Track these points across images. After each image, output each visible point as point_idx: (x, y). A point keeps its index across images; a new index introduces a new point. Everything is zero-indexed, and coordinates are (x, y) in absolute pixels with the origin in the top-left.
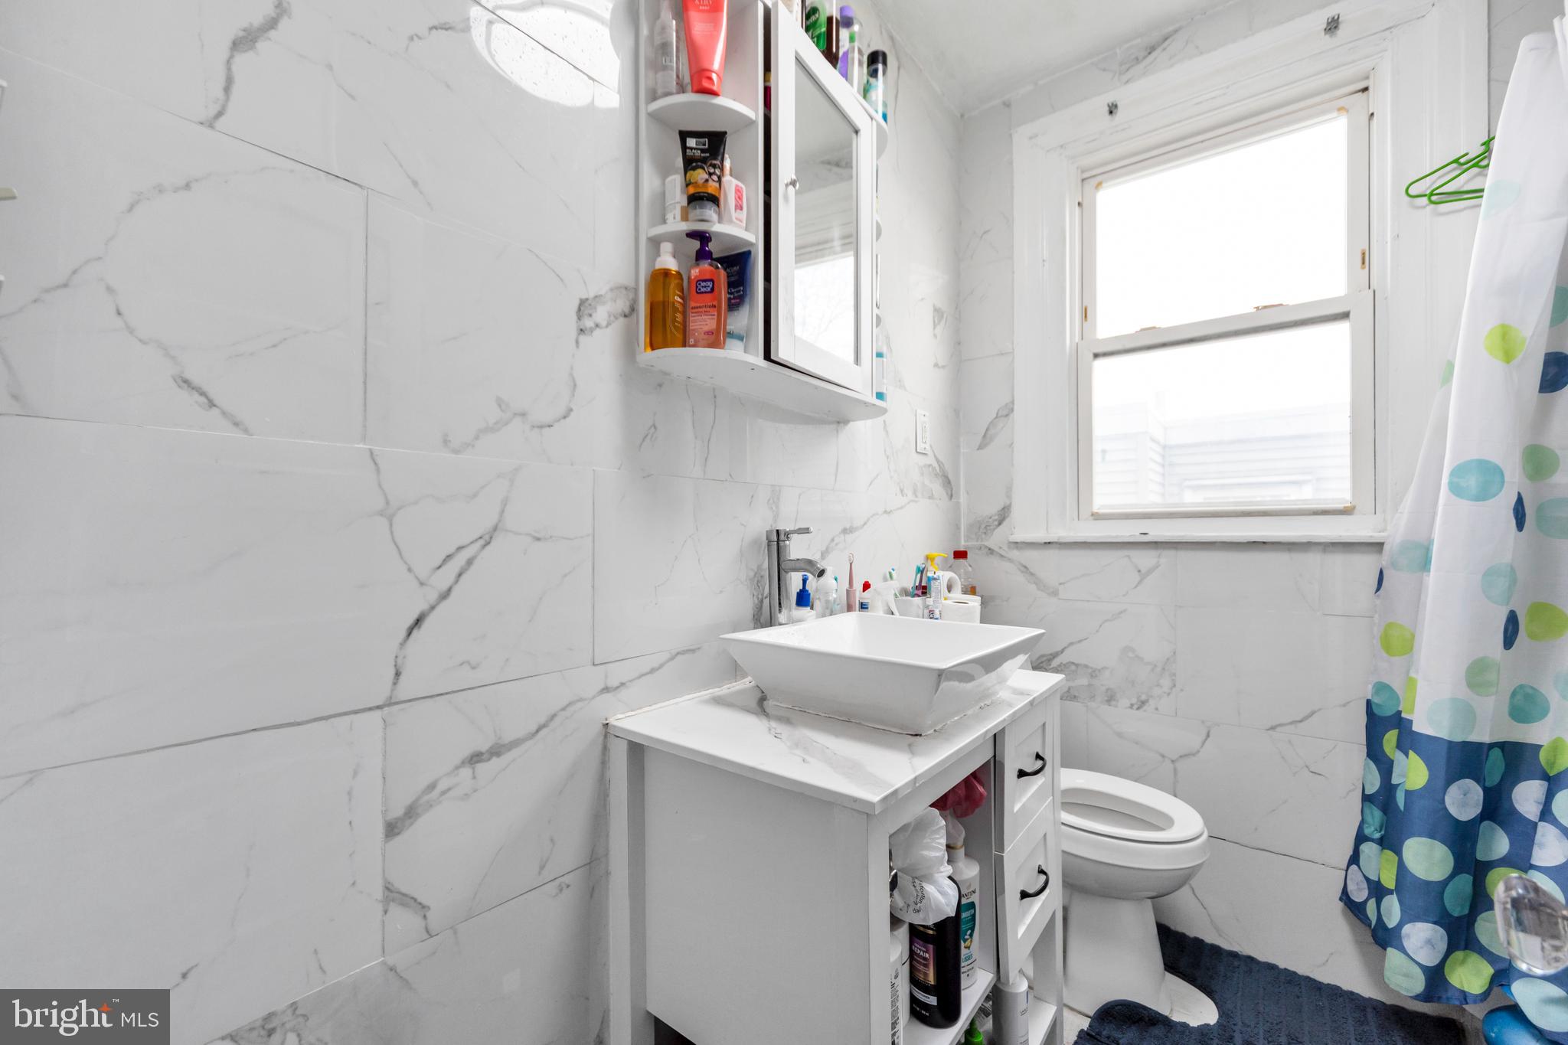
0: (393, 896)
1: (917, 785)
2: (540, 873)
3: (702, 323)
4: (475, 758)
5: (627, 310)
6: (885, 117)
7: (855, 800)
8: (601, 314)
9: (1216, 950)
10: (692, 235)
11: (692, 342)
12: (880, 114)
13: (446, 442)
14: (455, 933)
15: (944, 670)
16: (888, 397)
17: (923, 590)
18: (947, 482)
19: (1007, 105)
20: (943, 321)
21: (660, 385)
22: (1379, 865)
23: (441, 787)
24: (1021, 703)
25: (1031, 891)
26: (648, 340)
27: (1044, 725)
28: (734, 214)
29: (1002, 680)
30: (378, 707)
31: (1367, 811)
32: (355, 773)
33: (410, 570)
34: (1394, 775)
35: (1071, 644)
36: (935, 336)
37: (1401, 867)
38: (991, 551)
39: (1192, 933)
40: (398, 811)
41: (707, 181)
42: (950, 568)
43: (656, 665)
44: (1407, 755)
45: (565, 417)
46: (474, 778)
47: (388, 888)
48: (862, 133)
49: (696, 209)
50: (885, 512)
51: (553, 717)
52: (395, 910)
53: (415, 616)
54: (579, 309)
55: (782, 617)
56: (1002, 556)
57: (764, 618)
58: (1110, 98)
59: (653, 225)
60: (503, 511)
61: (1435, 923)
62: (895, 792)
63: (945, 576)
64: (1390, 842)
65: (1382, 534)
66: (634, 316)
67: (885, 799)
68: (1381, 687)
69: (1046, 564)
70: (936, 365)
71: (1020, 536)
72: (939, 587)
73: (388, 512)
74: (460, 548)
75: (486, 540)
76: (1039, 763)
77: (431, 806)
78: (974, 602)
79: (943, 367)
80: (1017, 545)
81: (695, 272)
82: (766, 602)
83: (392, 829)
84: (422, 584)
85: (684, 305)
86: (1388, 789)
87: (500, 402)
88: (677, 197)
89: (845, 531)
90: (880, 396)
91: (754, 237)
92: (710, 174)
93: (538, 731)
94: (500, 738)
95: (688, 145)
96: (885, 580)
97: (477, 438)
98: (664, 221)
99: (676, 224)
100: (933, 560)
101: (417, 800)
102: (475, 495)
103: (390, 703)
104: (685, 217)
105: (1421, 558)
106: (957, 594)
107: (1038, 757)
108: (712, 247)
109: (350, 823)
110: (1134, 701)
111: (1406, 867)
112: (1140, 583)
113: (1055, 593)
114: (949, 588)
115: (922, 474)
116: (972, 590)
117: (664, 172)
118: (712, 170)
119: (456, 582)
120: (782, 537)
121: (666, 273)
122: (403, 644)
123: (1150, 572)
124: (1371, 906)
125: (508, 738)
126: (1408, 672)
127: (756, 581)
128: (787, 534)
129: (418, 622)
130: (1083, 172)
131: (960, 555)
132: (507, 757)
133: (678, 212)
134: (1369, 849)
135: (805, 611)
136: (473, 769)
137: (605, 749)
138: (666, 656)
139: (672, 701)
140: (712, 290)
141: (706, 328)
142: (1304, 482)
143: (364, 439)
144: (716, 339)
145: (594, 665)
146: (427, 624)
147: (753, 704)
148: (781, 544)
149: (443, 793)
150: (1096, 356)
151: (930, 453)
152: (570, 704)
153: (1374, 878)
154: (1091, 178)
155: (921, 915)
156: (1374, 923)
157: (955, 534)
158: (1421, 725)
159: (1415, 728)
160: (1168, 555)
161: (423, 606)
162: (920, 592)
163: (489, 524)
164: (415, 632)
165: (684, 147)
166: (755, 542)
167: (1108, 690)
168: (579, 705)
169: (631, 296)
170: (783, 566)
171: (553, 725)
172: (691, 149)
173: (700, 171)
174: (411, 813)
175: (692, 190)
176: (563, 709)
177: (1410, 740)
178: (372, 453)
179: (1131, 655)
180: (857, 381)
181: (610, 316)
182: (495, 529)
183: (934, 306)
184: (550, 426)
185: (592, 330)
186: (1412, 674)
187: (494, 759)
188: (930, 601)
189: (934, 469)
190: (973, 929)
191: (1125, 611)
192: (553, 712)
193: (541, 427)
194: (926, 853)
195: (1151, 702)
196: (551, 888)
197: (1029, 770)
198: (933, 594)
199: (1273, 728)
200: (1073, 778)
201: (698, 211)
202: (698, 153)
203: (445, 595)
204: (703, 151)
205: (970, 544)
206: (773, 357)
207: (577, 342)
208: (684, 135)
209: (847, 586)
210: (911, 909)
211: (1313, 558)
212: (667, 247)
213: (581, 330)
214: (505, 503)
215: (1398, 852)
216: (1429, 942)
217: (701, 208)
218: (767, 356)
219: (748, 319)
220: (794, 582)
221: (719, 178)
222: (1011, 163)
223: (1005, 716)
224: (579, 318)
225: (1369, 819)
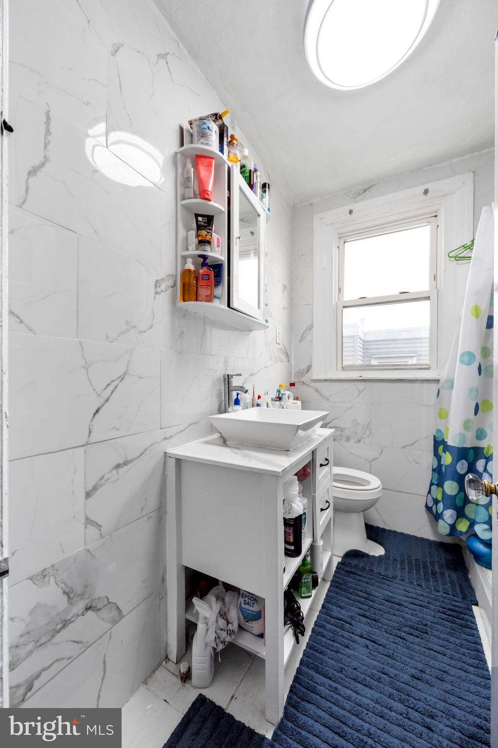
0: (89, 521)
1: (292, 466)
2: (141, 512)
3: (203, 292)
4: (118, 466)
5: (173, 284)
6: (269, 210)
7: (273, 472)
8: (163, 286)
9: (384, 530)
10: (200, 256)
11: (200, 299)
12: (267, 209)
13: (107, 338)
14: (111, 536)
15: (299, 426)
16: (269, 322)
17: (279, 399)
18: (287, 355)
19: (311, 205)
20: (286, 290)
21: (185, 315)
22: (437, 493)
23: (106, 477)
24: (322, 439)
25: (324, 508)
26: (182, 297)
27: (328, 448)
28: (217, 249)
29: (314, 432)
30: (83, 446)
31: (433, 474)
32: (75, 472)
33: (94, 390)
34: (442, 461)
35: (334, 419)
36: (283, 296)
37: (444, 492)
38: (304, 383)
39: (375, 525)
40: (90, 488)
41: (207, 235)
42: (288, 390)
43: (183, 428)
44: (446, 454)
45: (150, 328)
46: (118, 474)
47: (87, 519)
48: (261, 216)
49: (202, 246)
50: (265, 367)
51: (146, 449)
52: (89, 526)
53: (96, 409)
54: (156, 284)
55: (230, 410)
56: (308, 385)
57: (223, 410)
58: (350, 207)
59: (183, 251)
60: (128, 366)
61: (453, 509)
62: (286, 468)
63: (287, 393)
64: (440, 484)
65: (440, 377)
66: (176, 287)
67: (283, 471)
68: (439, 431)
69: (324, 388)
70: (283, 308)
71: (315, 377)
72: (285, 397)
73: (86, 367)
74: (113, 381)
75: (122, 378)
76: (327, 462)
77: (102, 485)
78: (299, 403)
79: (286, 309)
80: (314, 381)
81: (201, 271)
82: (223, 403)
83: (88, 495)
84: (98, 396)
85: (197, 284)
86: (440, 465)
87: (127, 322)
88: (193, 240)
89: (251, 375)
90: (267, 321)
91: (224, 258)
92: (208, 233)
93: (141, 455)
94: (127, 458)
95: (199, 220)
96: (265, 395)
97: (118, 336)
98: (188, 250)
99: (193, 251)
100: (282, 386)
101: (98, 482)
102: (118, 360)
103: (87, 444)
104: (197, 249)
105: (451, 384)
106: (291, 400)
107: (326, 459)
108: (208, 261)
109: (73, 492)
110: (356, 440)
111: (445, 492)
112: (359, 395)
113: (328, 399)
114: (289, 398)
115: (278, 352)
116: (297, 399)
117: (188, 229)
118: (209, 231)
119: (111, 395)
120: (230, 377)
121: (189, 271)
122: (91, 420)
123: (362, 391)
124: (434, 507)
125: (130, 458)
126: (446, 425)
127: (219, 395)
128: (232, 376)
129: (97, 411)
130: (339, 235)
131: (292, 385)
132: (129, 466)
133: (194, 246)
134: (434, 488)
135: (237, 407)
136: (118, 470)
137: (165, 462)
138: (187, 425)
139: (189, 443)
140: (209, 279)
141: (206, 294)
142: (414, 356)
143: (77, 336)
144: (210, 298)
145: (161, 429)
146: (100, 412)
147: (222, 443)
148: (230, 380)
149: (106, 480)
150: (344, 307)
151: (281, 344)
152: (152, 445)
153: (435, 497)
154: (343, 238)
155: (291, 514)
156: (435, 513)
157: (290, 377)
158: (450, 442)
159: (448, 444)
160: (369, 384)
161: (99, 405)
162: (278, 400)
163: (123, 372)
164: (96, 415)
165: (197, 221)
166: (219, 379)
167: (347, 436)
168: (156, 445)
169: (174, 279)
170: (230, 388)
171: (146, 453)
172: (200, 221)
173: (204, 231)
174: (95, 488)
175: (200, 238)
176: (150, 447)
177: (447, 448)
178: (80, 342)
179: (355, 422)
180: (258, 315)
181: (166, 287)
182: (125, 373)
183: (283, 284)
184: (145, 332)
185: (160, 293)
186: (448, 426)
187: (125, 467)
188: (282, 403)
189: (283, 350)
190: (305, 522)
191: (353, 406)
192: (146, 448)
193: (142, 332)
194: (292, 492)
195: (363, 440)
196: (145, 518)
197: (324, 464)
198: (283, 400)
199: (403, 447)
200: (337, 470)
201: (203, 247)
202: (203, 223)
203: (107, 401)
204: (205, 223)
205: (296, 380)
206: (231, 306)
207: (155, 297)
208: (197, 216)
209: (252, 397)
210: (287, 513)
211: (417, 385)
212: (190, 260)
213: (156, 293)
214: (129, 362)
215: (442, 487)
216: (451, 516)
217: (204, 246)
218: (229, 306)
219: (221, 290)
220: (234, 395)
221: (211, 234)
222: (313, 228)
223: (317, 443)
224: (156, 288)
225: (434, 477)
